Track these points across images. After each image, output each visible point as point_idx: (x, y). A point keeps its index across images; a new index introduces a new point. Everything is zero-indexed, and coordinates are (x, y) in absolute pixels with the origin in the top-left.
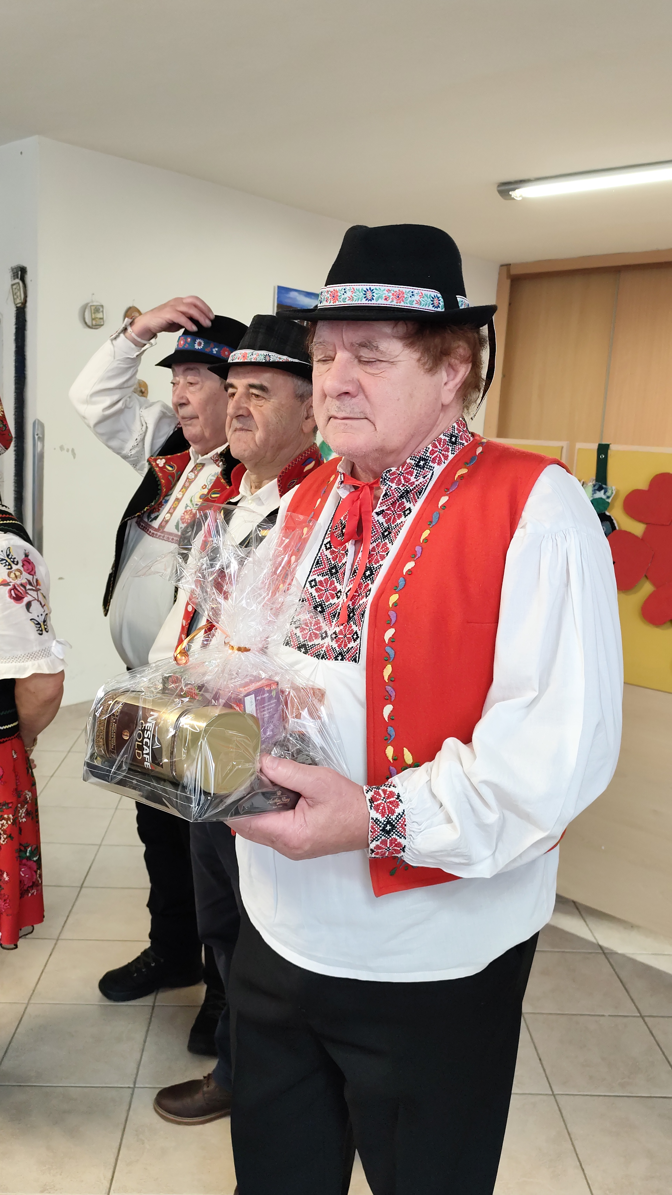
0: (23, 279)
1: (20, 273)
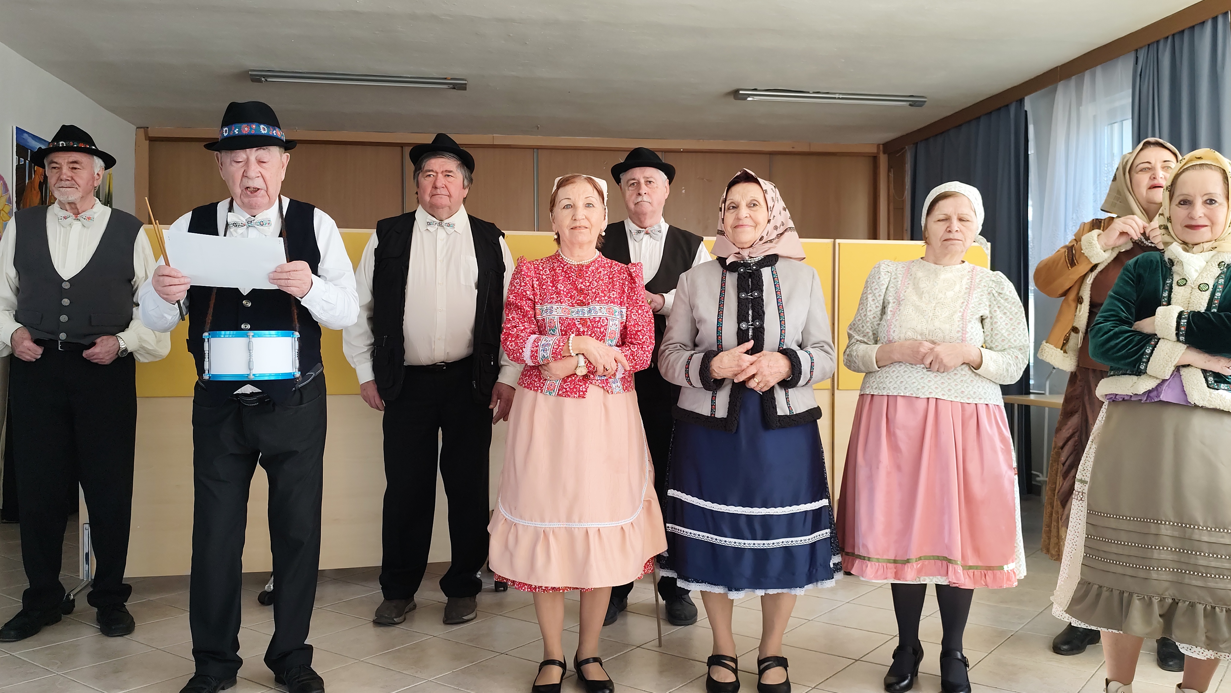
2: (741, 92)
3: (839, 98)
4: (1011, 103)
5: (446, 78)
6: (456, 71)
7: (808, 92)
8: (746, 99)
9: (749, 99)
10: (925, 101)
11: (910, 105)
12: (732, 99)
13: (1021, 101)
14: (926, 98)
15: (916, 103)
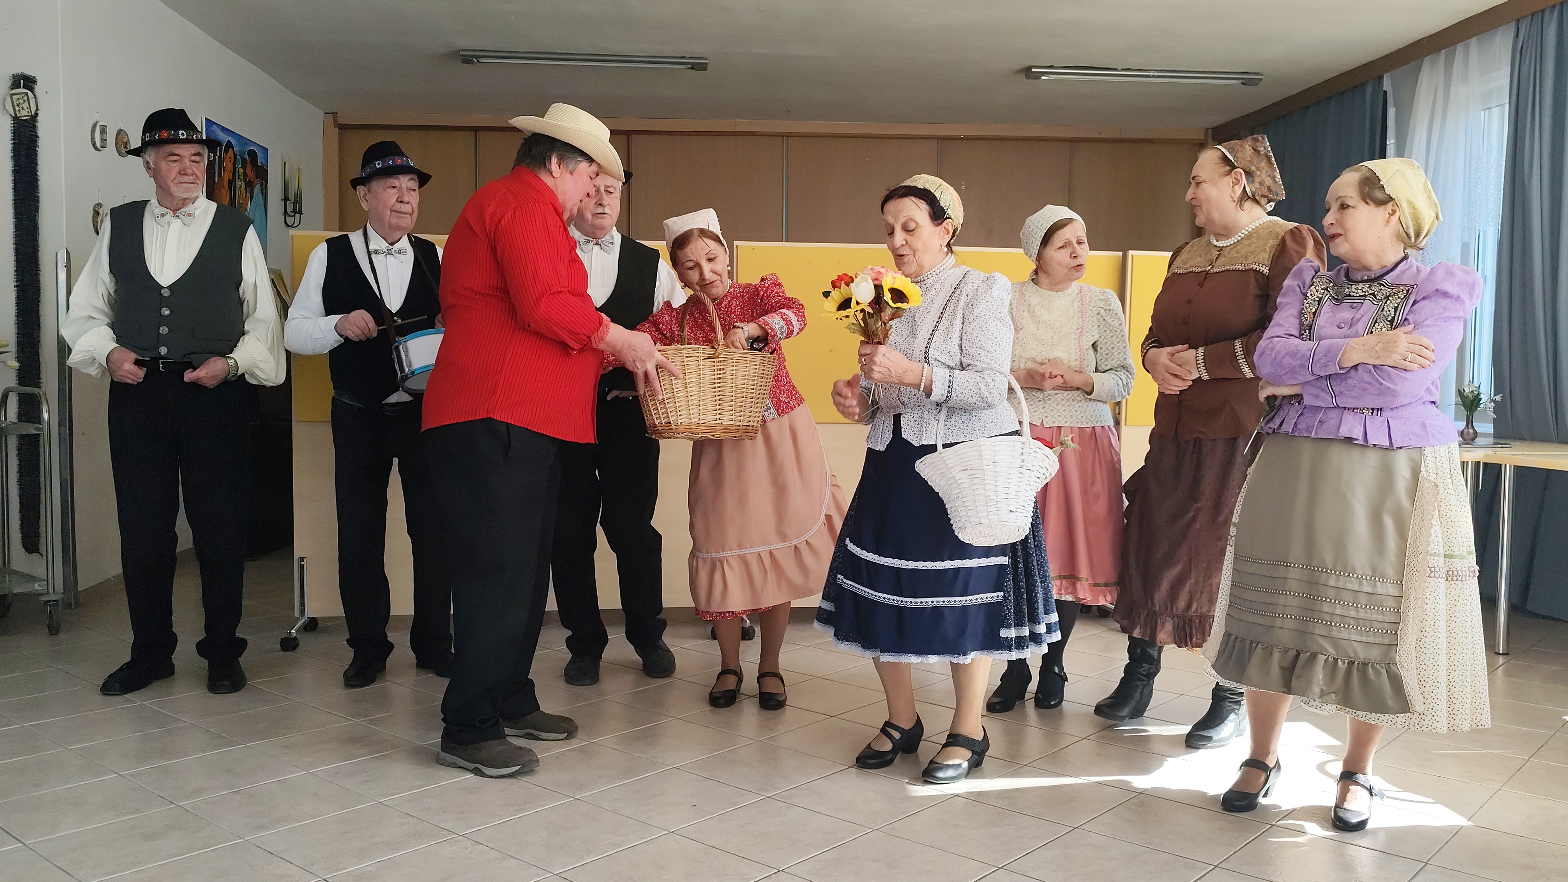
0: (32, 90)
1: (22, 81)
2: (1033, 70)
3: (1154, 76)
4: (1367, 82)
5: (684, 57)
6: (695, 49)
7: (1116, 70)
8: (1040, 78)
9: (1043, 78)
10: (1261, 79)
11: (1243, 84)
12: (1022, 77)
13: (1380, 79)
14: (1262, 75)
15: (1249, 80)
